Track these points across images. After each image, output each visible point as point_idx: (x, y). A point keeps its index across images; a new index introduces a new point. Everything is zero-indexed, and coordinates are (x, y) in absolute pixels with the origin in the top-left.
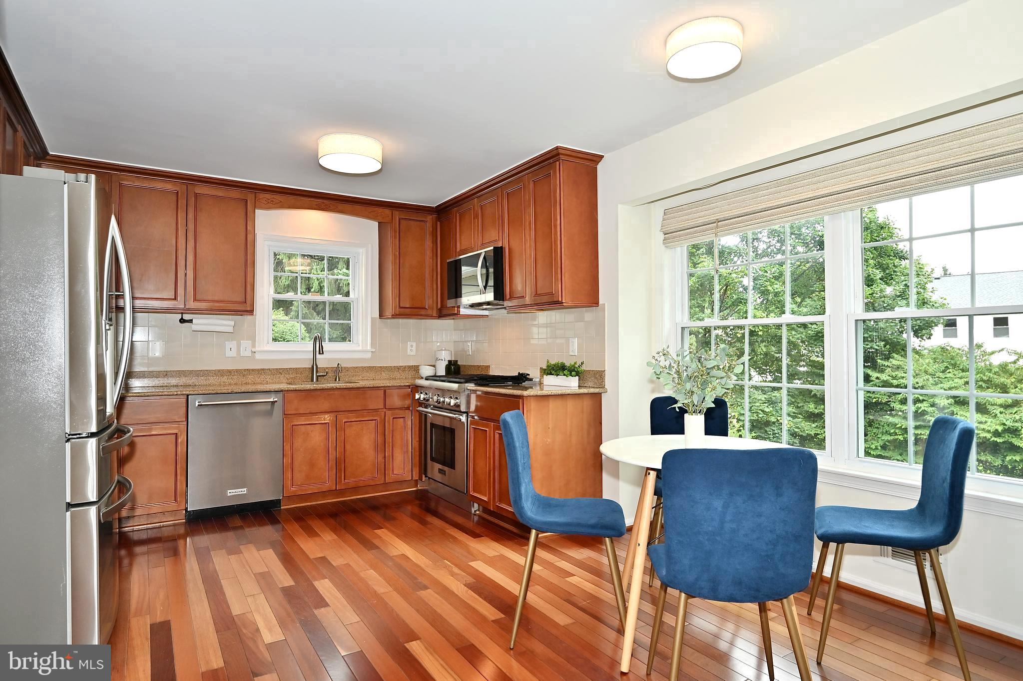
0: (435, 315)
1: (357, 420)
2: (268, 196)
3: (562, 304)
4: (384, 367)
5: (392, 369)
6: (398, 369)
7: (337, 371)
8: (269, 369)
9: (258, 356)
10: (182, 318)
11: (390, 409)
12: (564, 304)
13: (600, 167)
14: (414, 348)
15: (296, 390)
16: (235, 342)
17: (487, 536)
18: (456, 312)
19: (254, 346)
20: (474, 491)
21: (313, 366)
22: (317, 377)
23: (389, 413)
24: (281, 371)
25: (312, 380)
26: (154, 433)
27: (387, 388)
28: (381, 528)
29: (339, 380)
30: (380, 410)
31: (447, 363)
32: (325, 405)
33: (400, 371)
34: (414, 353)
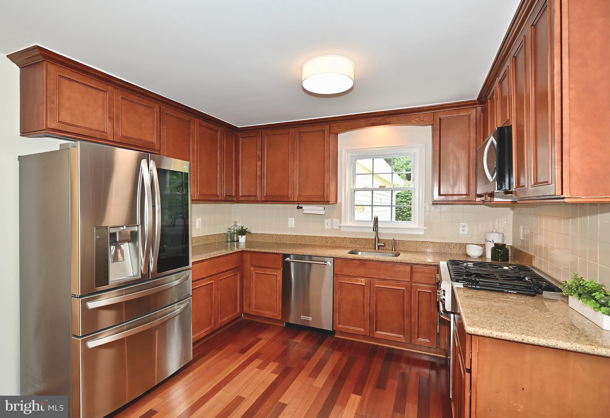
2: (338, 124)
5: (443, 245)
6: (449, 245)
8: (349, 238)
9: (343, 229)
10: (298, 206)
14: (466, 229)
16: (330, 220)
18: (490, 199)
19: (340, 222)
22: (379, 246)
24: (356, 240)
26: (267, 273)
29: (395, 250)
33: (451, 247)
34: (466, 232)
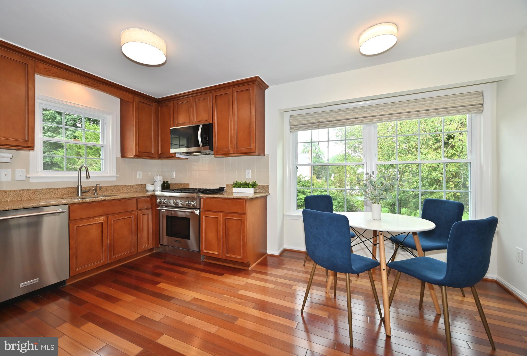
0: (156, 157)
1: (121, 218)
2: (46, 66)
3: (256, 154)
4: (124, 185)
5: (129, 187)
6: (133, 186)
7: (96, 189)
8: (42, 189)
9: (31, 180)
11: (140, 210)
12: (257, 153)
13: (266, 91)
14: (141, 175)
15: (79, 203)
16: (11, 169)
17: (226, 273)
18: (174, 156)
19: (28, 173)
20: (206, 249)
21: (78, 187)
22: (82, 193)
23: (139, 212)
24: (52, 190)
25: (78, 195)
27: (138, 198)
28: (159, 283)
29: (97, 194)
30: (134, 211)
31: (162, 183)
32: (100, 211)
33: (133, 188)
34: (141, 178)
